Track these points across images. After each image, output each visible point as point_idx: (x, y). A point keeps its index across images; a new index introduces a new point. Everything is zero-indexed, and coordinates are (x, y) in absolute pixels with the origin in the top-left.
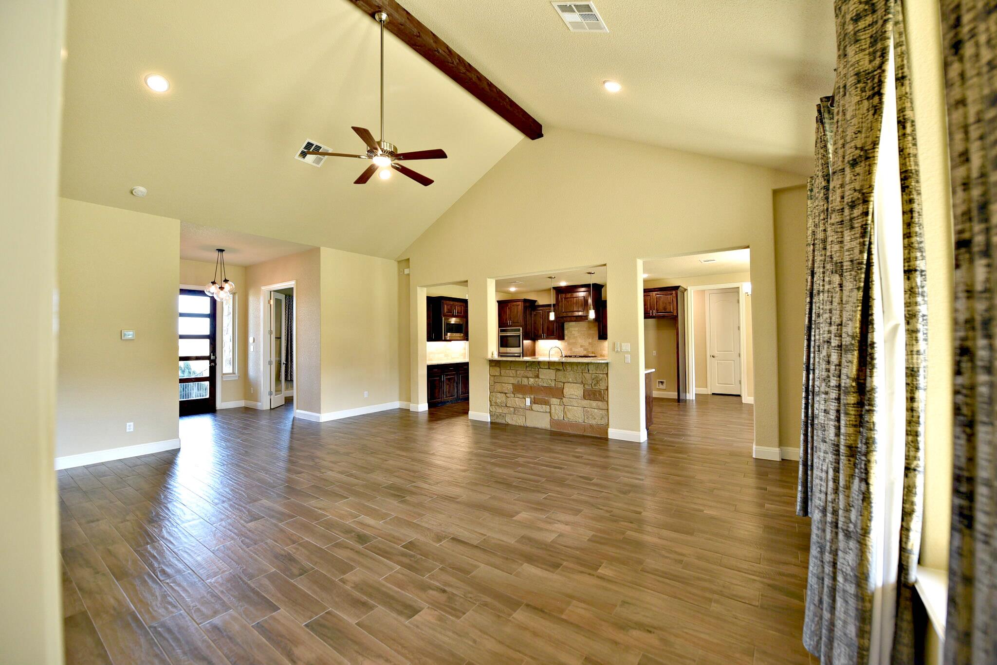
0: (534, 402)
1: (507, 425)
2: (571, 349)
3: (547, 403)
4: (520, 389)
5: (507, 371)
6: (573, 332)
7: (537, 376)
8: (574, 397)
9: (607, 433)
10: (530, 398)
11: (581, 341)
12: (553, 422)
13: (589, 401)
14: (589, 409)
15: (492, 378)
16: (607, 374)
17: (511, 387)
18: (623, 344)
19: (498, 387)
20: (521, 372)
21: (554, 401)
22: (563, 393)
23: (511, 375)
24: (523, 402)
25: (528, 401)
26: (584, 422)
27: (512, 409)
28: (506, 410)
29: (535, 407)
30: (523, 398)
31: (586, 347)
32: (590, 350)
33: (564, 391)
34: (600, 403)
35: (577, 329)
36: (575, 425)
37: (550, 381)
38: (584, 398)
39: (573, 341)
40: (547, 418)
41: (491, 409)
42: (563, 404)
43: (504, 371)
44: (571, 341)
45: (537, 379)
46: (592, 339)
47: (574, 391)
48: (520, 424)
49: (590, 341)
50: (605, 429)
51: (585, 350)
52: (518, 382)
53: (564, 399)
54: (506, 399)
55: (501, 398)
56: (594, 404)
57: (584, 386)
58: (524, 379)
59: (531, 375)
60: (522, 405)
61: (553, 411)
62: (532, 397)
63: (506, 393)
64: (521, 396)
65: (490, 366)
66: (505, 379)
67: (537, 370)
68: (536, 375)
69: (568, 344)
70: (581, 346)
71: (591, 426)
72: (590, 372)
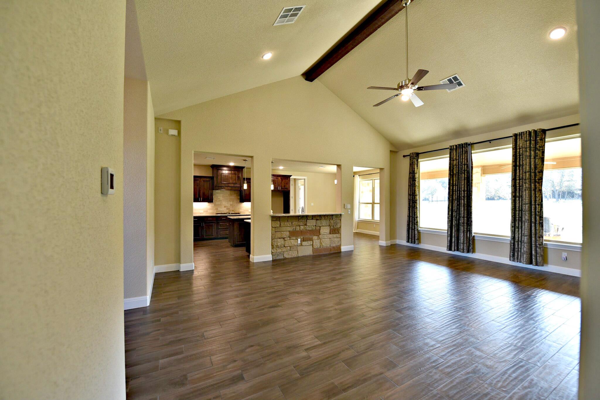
0: (303, 240)
1: (285, 259)
2: (217, 209)
3: (311, 240)
4: (294, 234)
5: (286, 223)
6: (219, 197)
7: (306, 225)
8: (325, 234)
9: (340, 249)
10: (301, 238)
11: (225, 203)
12: (314, 250)
13: (332, 235)
14: (332, 239)
15: (274, 229)
16: (340, 220)
17: (288, 233)
18: (348, 205)
19: (278, 235)
20: (295, 223)
21: (315, 238)
22: (320, 232)
23: (289, 225)
24: (296, 242)
25: (299, 240)
26: (330, 246)
27: (289, 248)
28: (284, 249)
29: (304, 243)
30: (296, 239)
31: (229, 207)
32: (231, 209)
33: (321, 231)
34: (337, 235)
35: (221, 195)
36: (326, 249)
37: (313, 227)
38: (330, 233)
39: (219, 203)
40: (311, 248)
41: (273, 251)
42: (319, 238)
43: (284, 223)
44: (217, 203)
45: (305, 226)
46: (233, 202)
47: (325, 230)
48: (294, 256)
49: (231, 203)
50: (339, 247)
51: (228, 209)
52: (294, 229)
53: (320, 236)
54: (284, 242)
55: (280, 242)
56: (335, 235)
57: (330, 227)
58: (297, 227)
59: (302, 224)
60: (296, 244)
61: (314, 244)
62: (302, 237)
63: (284, 238)
64: (294, 238)
65: (272, 221)
66: (284, 229)
67: (306, 220)
68: (305, 223)
69: (215, 205)
70: (225, 207)
71: (333, 247)
72: (333, 219)
